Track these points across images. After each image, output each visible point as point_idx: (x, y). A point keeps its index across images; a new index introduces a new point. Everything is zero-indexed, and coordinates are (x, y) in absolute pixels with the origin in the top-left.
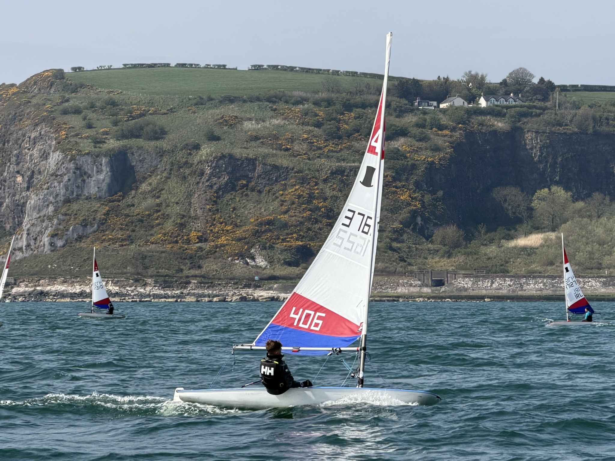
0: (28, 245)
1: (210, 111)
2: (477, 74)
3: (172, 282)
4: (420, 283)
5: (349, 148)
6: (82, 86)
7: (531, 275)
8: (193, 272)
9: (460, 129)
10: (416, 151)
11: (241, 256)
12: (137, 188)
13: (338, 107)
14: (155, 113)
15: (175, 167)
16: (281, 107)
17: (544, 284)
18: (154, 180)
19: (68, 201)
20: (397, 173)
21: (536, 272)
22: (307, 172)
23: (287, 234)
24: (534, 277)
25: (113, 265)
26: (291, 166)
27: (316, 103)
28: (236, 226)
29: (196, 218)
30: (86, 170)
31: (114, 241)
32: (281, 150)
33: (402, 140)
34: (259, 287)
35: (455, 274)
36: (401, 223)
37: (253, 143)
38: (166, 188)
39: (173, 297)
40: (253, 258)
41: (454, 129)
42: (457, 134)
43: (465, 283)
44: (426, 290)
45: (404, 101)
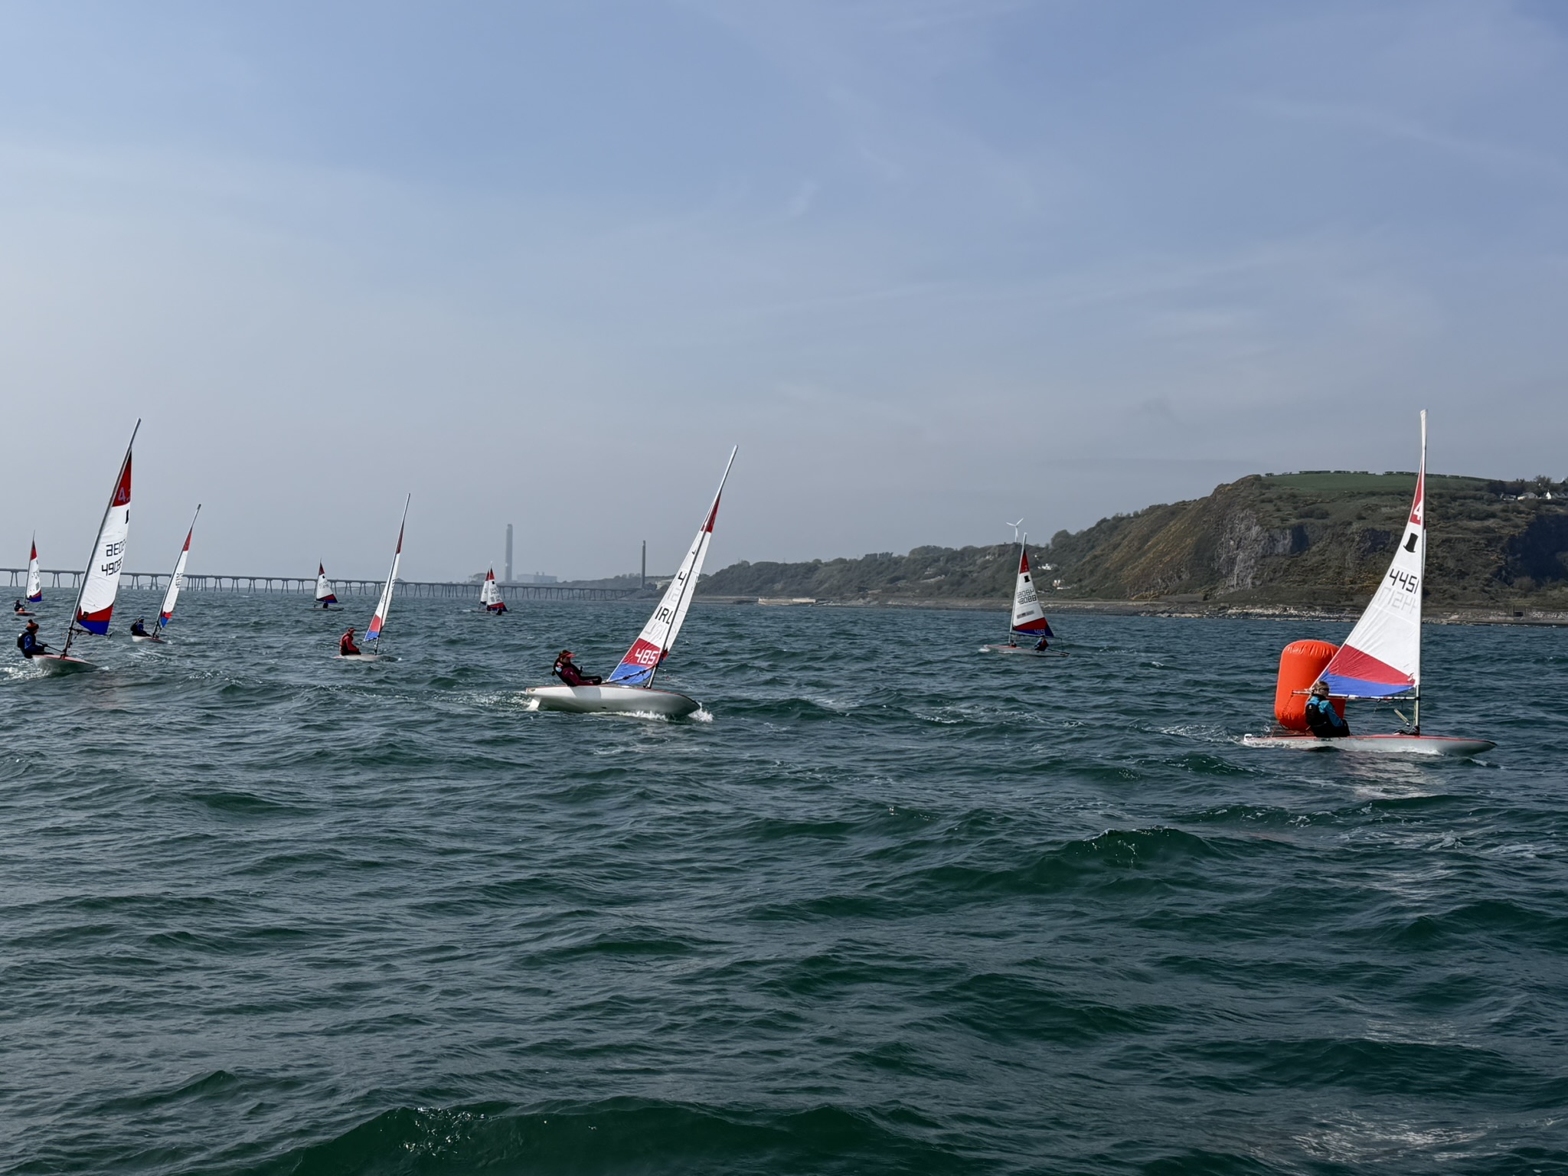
0: (1238, 584)
1: (1359, 501)
2: (1544, 478)
4: (1505, 614)
5: (1455, 525)
6: (1273, 485)
8: (1347, 603)
9: (1533, 513)
10: (1501, 528)
12: (1309, 549)
14: (1321, 502)
15: (1335, 536)
18: (1321, 544)
19: (1264, 557)
25: (1294, 597)
28: (1376, 574)
29: (1349, 569)
30: (1276, 537)
31: (1294, 582)
33: (1492, 520)
35: (1531, 609)
38: (1329, 549)
41: (1529, 514)
42: (1531, 517)
43: (1538, 615)
44: (1509, 618)
45: (1493, 495)
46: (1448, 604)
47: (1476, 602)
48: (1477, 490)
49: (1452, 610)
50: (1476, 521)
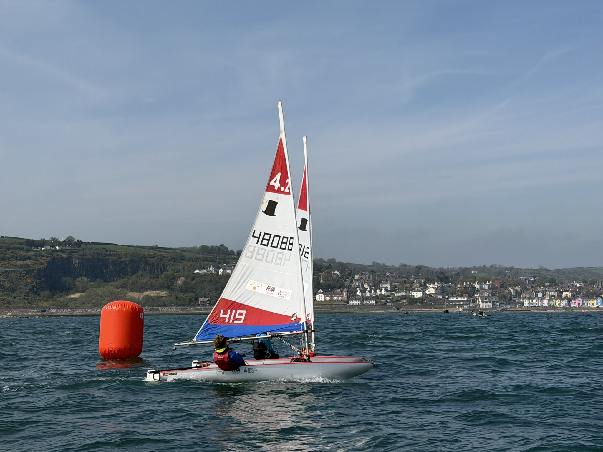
2: (55, 238)
4: (36, 311)
5: (9, 263)
7: (77, 308)
9: (50, 257)
10: (34, 265)
13: (5, 249)
17: (82, 311)
20: (27, 272)
21: (79, 306)
33: (29, 261)
35: (50, 308)
36: (28, 290)
41: (47, 257)
42: (49, 258)
43: (53, 311)
44: (39, 313)
45: (29, 247)
46: (7, 307)
47: (21, 305)
48: (20, 244)
49: (9, 310)
50: (20, 261)
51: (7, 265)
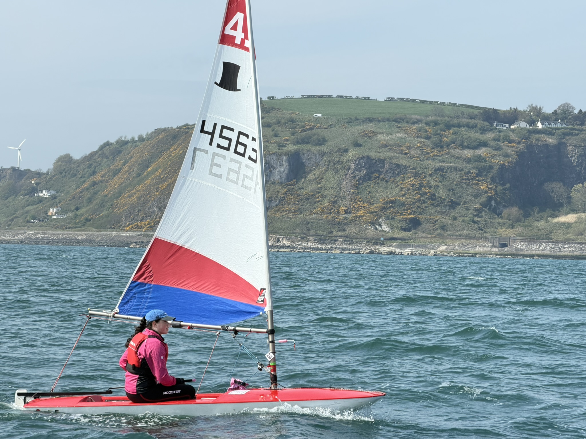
1: (356, 127)
2: (536, 106)
3: (325, 240)
4: (491, 245)
5: (447, 154)
6: (273, 109)
7: (567, 241)
8: (340, 233)
9: (524, 143)
10: (492, 157)
11: (373, 224)
12: (306, 177)
13: (442, 126)
14: (319, 128)
15: (332, 164)
16: (403, 125)
17: (575, 248)
18: (317, 172)
20: (479, 171)
21: (570, 240)
22: (419, 169)
23: (404, 210)
24: (569, 243)
25: (287, 227)
26: (408, 165)
27: (427, 124)
28: (370, 203)
29: (344, 198)
30: (273, 164)
31: (290, 211)
32: (402, 154)
33: (484, 149)
34: (384, 244)
35: (515, 239)
36: (481, 204)
37: (384, 149)
38: (325, 177)
39: (326, 250)
40: (380, 225)
41: (519, 143)
42: (521, 146)
43: (521, 246)
44: (495, 250)
45: (486, 123)
46: (439, 235)
47: (465, 232)
48: (471, 118)
49: (441, 240)
50: (468, 150)
51: (444, 157)
